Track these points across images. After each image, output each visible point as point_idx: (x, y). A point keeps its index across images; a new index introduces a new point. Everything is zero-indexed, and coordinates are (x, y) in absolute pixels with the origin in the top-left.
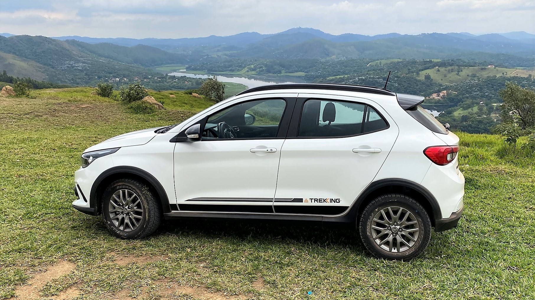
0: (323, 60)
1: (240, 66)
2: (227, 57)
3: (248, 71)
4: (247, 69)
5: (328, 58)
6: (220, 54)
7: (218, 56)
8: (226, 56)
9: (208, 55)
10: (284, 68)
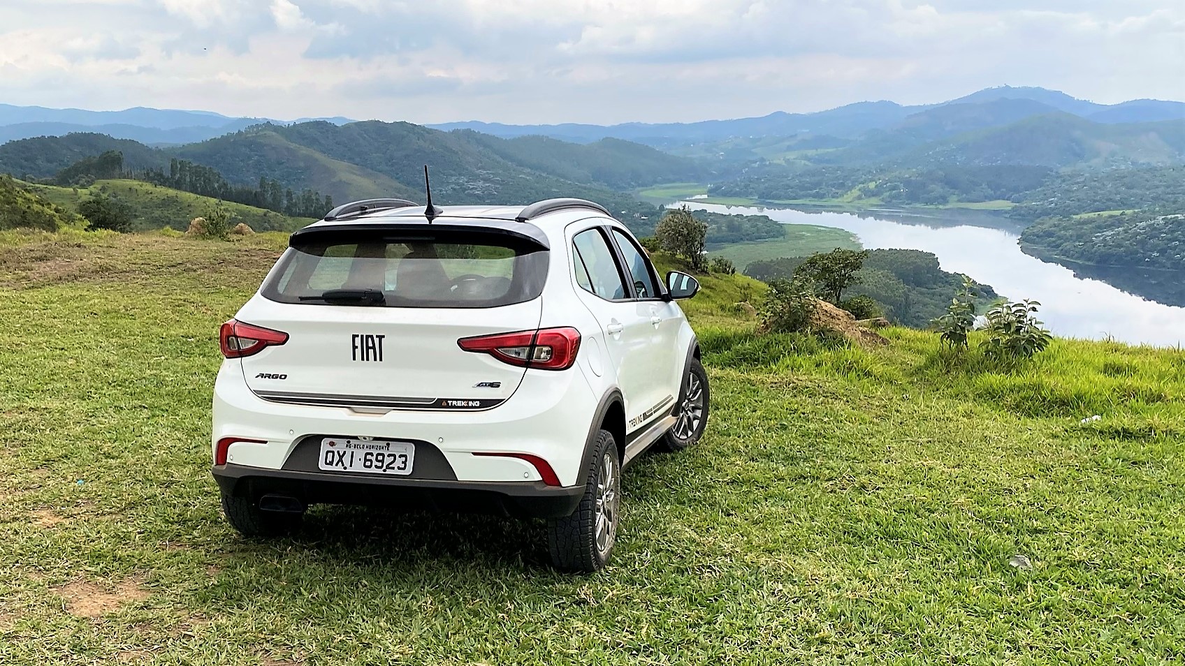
0: (1065, 170)
1: (842, 185)
2: (810, 164)
3: (859, 198)
4: (859, 193)
5: (1081, 165)
6: (791, 156)
7: (787, 161)
8: (809, 161)
9: (762, 160)
10: (957, 189)
